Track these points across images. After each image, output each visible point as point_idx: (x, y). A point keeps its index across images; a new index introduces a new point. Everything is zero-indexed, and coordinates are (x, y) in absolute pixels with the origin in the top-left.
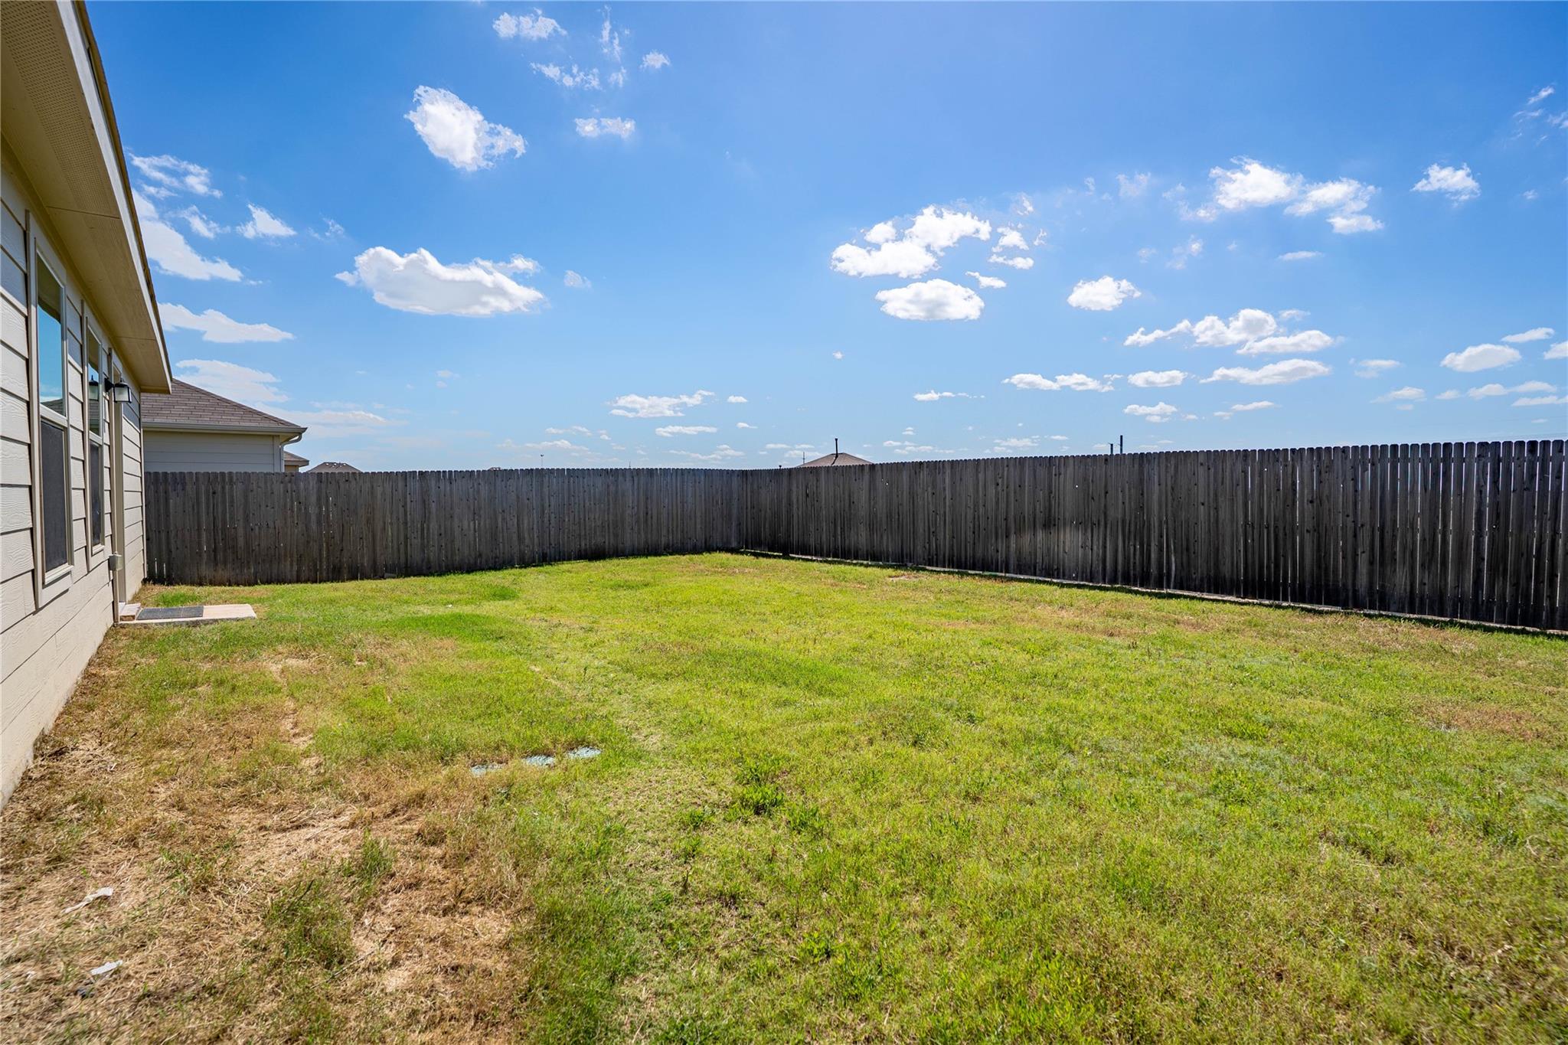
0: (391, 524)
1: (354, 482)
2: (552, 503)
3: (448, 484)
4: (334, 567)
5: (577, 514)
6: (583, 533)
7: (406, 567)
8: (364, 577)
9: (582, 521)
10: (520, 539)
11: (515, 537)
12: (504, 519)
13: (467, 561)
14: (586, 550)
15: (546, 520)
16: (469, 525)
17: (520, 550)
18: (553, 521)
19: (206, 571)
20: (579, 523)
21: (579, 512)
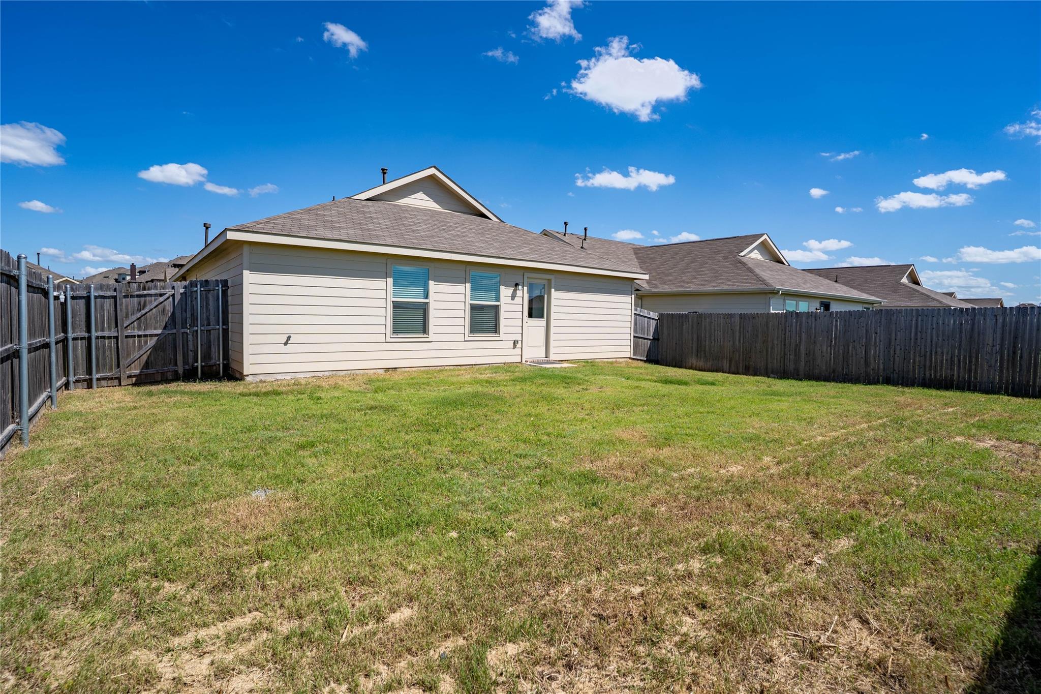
0: (777, 345)
1: (757, 318)
2: (898, 337)
3: (813, 320)
4: (746, 366)
5: (923, 347)
6: (928, 363)
7: (784, 373)
8: (761, 375)
9: (928, 354)
10: (867, 363)
11: (862, 361)
12: (854, 347)
13: (823, 374)
14: (930, 379)
15: (892, 352)
16: (827, 350)
17: (866, 372)
18: (898, 352)
19: (694, 361)
20: (925, 356)
21: (925, 346)
